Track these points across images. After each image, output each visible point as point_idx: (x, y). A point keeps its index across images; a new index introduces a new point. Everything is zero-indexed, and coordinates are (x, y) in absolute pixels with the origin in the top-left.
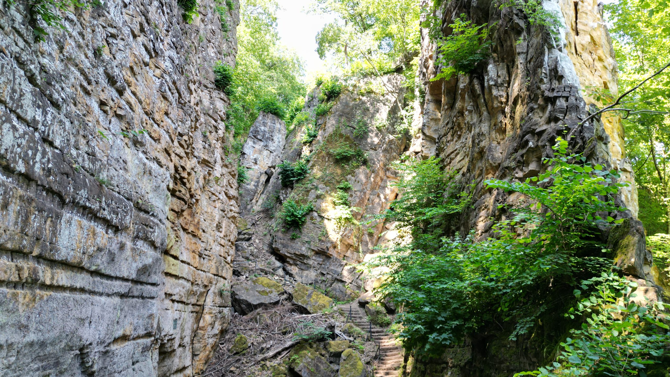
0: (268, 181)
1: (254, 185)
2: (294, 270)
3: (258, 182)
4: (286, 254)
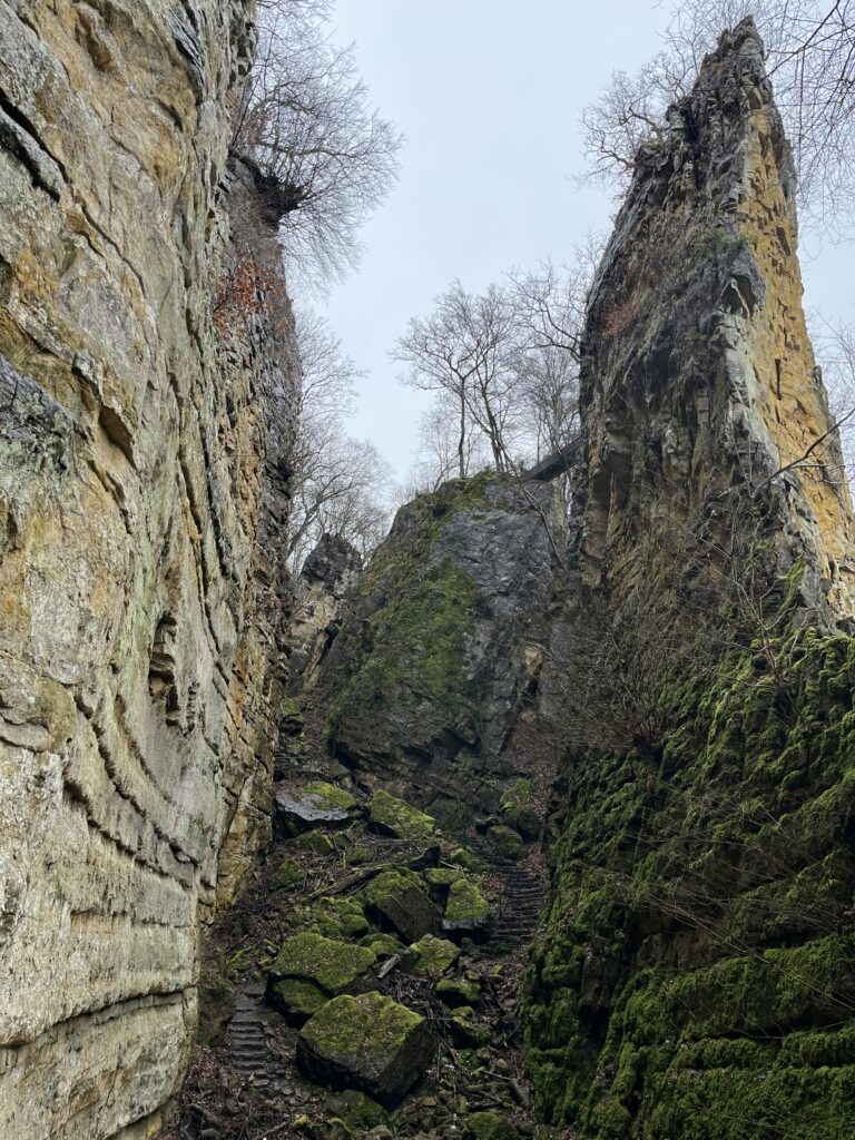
0: (329, 644)
1: (306, 650)
2: (370, 779)
3: (313, 644)
4: (359, 752)
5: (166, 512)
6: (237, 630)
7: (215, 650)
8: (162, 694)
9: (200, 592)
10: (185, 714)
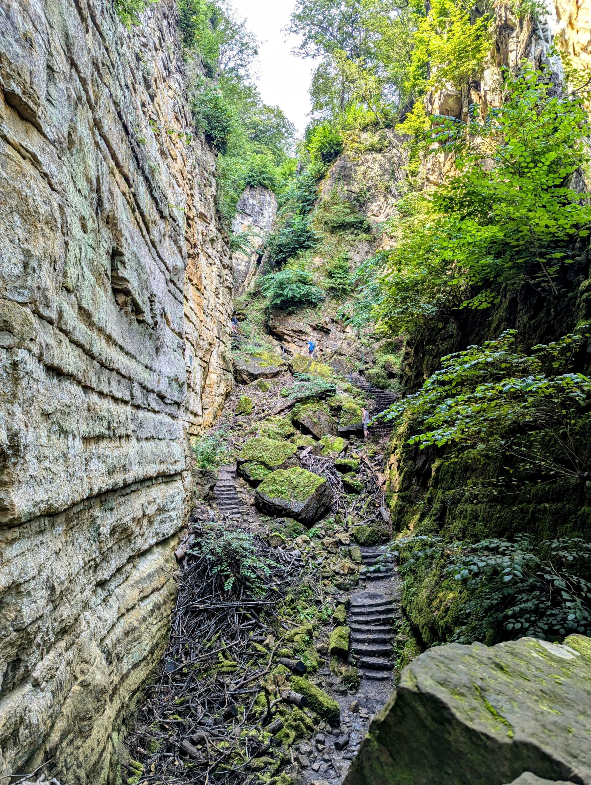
0: (259, 262)
1: (245, 266)
2: (292, 347)
3: (249, 262)
4: (284, 331)
5: (92, 173)
6: (182, 257)
7: (166, 272)
8: (125, 304)
9: (142, 232)
10: (150, 315)
